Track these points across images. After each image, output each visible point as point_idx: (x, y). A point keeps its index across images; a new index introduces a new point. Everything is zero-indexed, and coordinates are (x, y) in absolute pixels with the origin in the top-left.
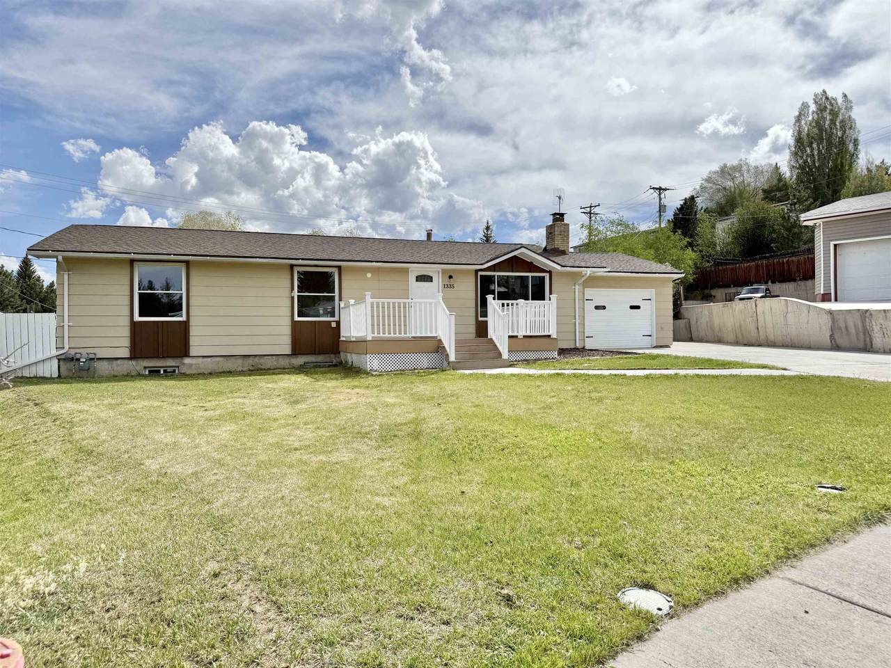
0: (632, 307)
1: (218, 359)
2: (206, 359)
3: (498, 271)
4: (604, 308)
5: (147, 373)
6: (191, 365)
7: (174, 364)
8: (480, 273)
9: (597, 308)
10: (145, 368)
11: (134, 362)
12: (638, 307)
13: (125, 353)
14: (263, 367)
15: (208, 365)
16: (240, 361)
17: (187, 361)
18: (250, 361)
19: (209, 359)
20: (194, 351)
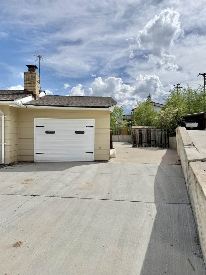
0: (77, 132)
4: (53, 132)
9: (47, 132)
12: (83, 132)
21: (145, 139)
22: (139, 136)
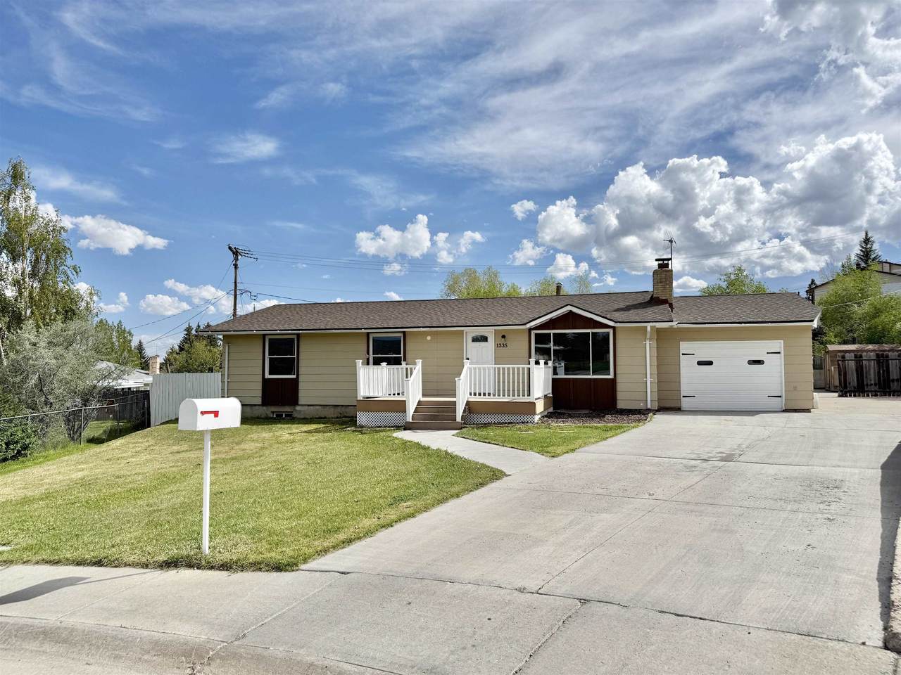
0: (751, 362)
1: (317, 407)
2: (310, 407)
3: (553, 329)
4: (710, 363)
5: (275, 416)
6: (300, 411)
7: (289, 410)
8: (533, 332)
9: (700, 363)
10: (273, 412)
11: (264, 408)
12: (761, 362)
13: (259, 401)
14: (347, 415)
15: (310, 412)
16: (332, 410)
17: (298, 408)
18: (339, 410)
19: (312, 407)
20: (302, 401)
21: (872, 376)
22: (857, 370)
